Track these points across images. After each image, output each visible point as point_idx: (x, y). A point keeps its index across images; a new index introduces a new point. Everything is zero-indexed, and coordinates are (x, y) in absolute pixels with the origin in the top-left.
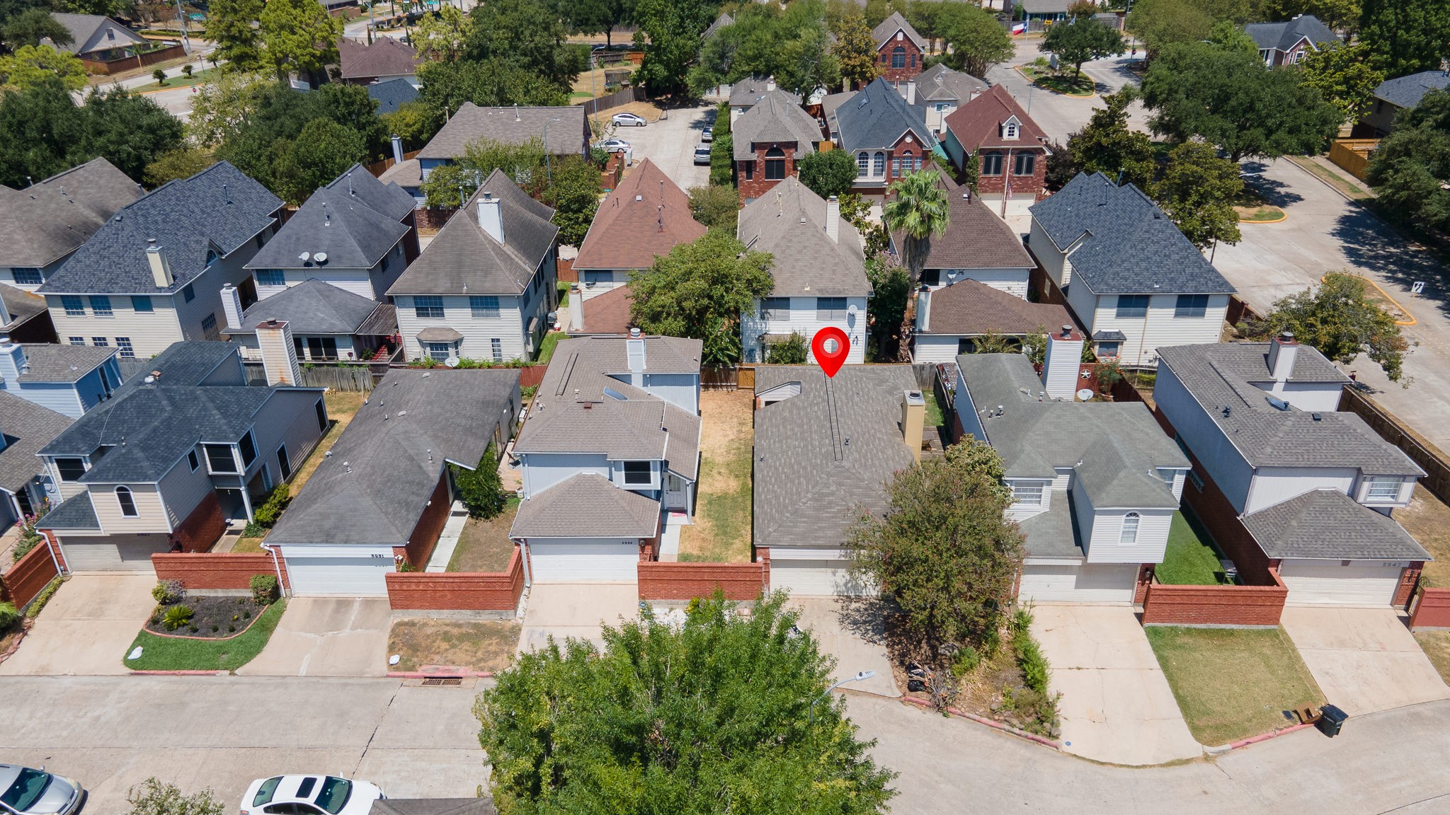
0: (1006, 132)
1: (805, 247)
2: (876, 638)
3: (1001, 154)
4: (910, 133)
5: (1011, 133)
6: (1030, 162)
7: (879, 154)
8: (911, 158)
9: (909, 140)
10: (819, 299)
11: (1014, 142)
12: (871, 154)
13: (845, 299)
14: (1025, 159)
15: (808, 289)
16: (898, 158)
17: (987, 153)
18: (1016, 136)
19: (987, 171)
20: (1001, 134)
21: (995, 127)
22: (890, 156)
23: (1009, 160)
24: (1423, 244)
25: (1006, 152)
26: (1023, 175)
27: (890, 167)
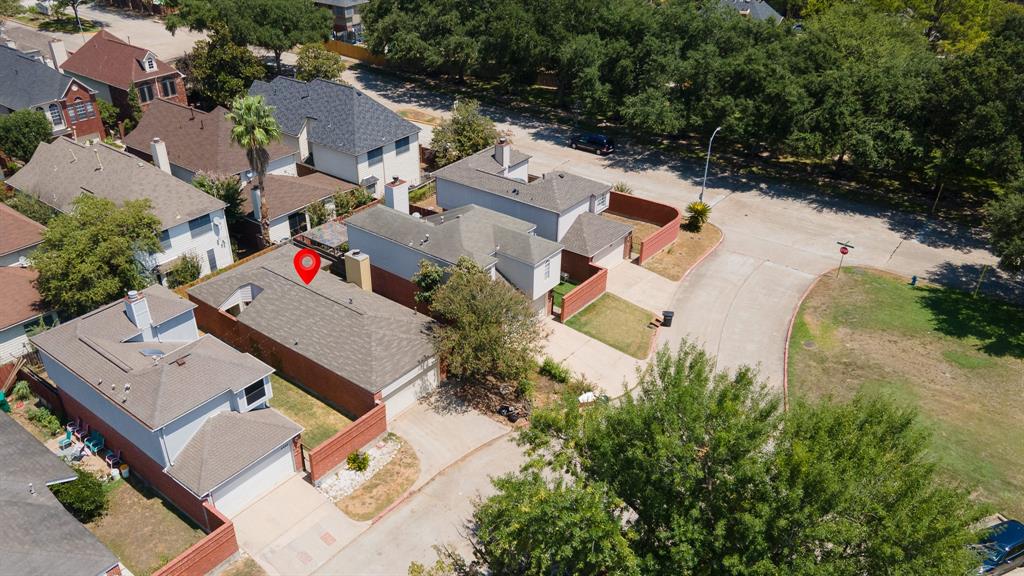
0: (147, 66)
1: (156, 186)
2: (464, 408)
3: (149, 84)
4: (74, 82)
5: (151, 66)
6: (172, 84)
7: (52, 106)
8: (82, 103)
9: (75, 88)
10: (190, 222)
11: (156, 73)
12: (46, 108)
13: (208, 215)
14: (168, 83)
15: (178, 217)
16: (71, 106)
17: (140, 85)
18: (155, 68)
19: (144, 100)
20: (143, 69)
21: (135, 64)
22: (64, 105)
23: (157, 87)
24: (411, 83)
25: (153, 81)
26: (170, 97)
27: (67, 115)
